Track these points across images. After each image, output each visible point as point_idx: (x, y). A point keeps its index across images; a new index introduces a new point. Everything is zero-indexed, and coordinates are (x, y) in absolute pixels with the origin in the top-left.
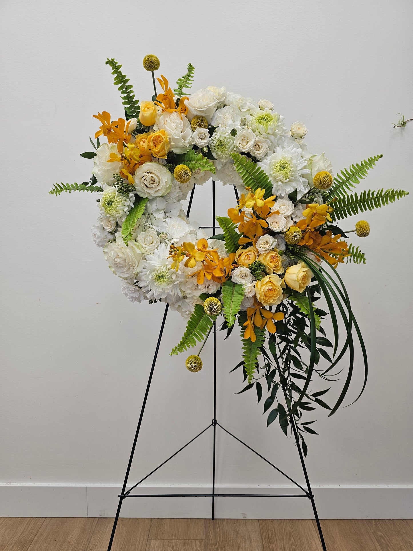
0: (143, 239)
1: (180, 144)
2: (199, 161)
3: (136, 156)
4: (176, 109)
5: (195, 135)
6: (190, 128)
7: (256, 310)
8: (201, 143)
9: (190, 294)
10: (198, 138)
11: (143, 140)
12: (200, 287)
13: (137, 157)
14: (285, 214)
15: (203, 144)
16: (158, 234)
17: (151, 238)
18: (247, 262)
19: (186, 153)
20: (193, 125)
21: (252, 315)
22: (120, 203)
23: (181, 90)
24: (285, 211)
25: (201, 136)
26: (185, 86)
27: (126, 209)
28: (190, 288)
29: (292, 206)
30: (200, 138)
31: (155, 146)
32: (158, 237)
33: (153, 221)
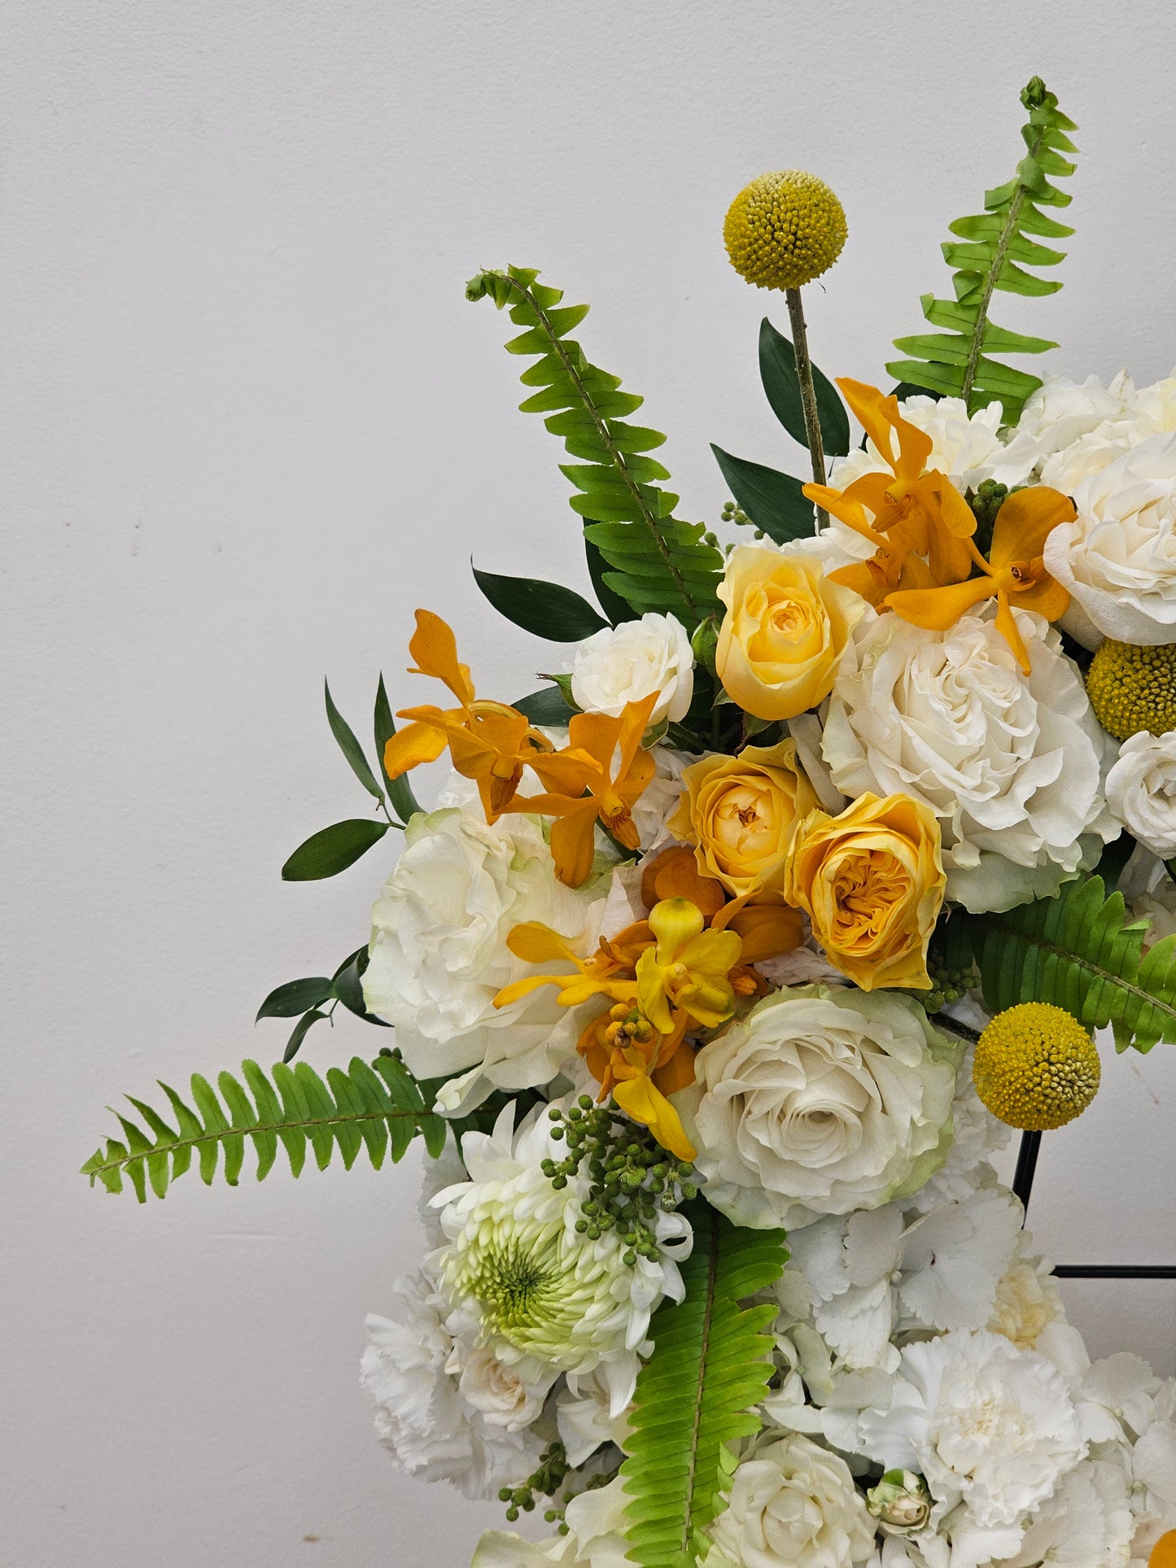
0: (753, 1518)
1: (1025, 851)
2: (1163, 994)
3: (709, 977)
4: (983, 574)
5: (1126, 782)
6: (1083, 722)
8: (1170, 827)
10: (1142, 795)
11: (741, 800)
13: (714, 985)
16: (867, 1478)
17: (810, 1510)
19: (1055, 893)
20: (1110, 700)
22: (599, 1292)
23: (982, 308)
25: (1167, 781)
26: (1005, 273)
27: (639, 1326)
30: (1161, 794)
31: (843, 903)
32: (859, 1501)
33: (821, 1374)
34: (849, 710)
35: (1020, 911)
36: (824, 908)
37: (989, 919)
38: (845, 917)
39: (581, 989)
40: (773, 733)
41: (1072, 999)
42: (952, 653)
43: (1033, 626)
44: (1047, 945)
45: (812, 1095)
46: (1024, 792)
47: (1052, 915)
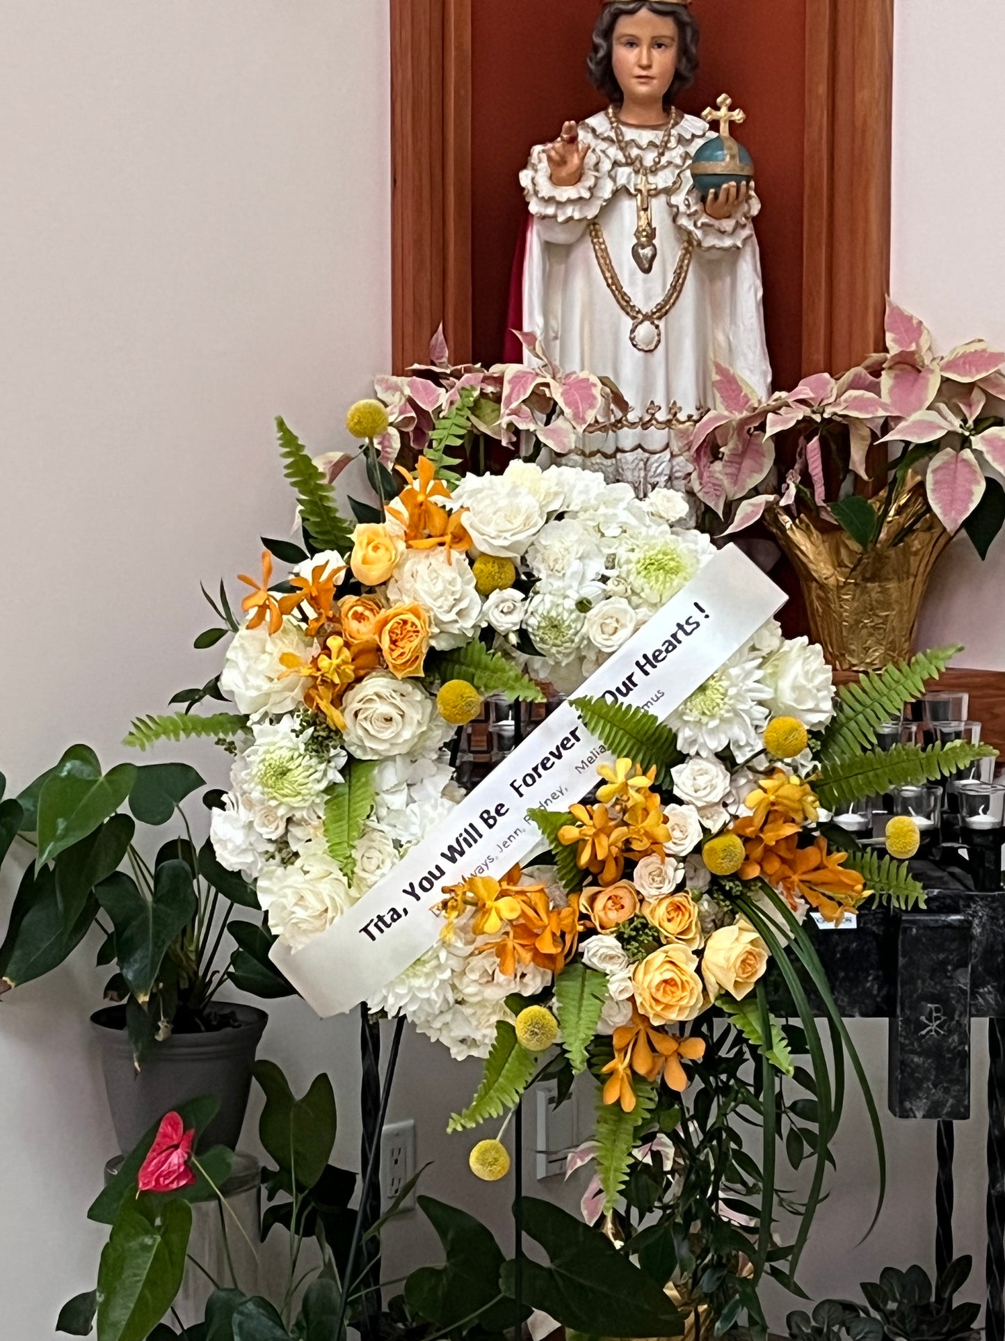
0: (359, 857)
1: (455, 629)
5: (490, 608)
6: (475, 592)
7: (637, 1033)
8: (505, 623)
9: (475, 995)
10: (495, 612)
12: (500, 977)
14: (708, 799)
15: (510, 625)
16: (397, 844)
17: (379, 856)
18: (614, 916)
19: (464, 645)
21: (628, 1044)
24: (708, 789)
25: (504, 607)
28: (475, 981)
29: (725, 777)
30: (502, 612)
31: (394, 642)
32: (396, 852)
33: (383, 812)
34: (397, 581)
35: (453, 651)
36: (385, 644)
37: (442, 652)
38: (393, 647)
39: (306, 671)
40: (371, 590)
41: (470, 679)
42: (433, 561)
43: (458, 555)
44: (462, 664)
45: (383, 709)
46: (456, 610)
47: (462, 652)
